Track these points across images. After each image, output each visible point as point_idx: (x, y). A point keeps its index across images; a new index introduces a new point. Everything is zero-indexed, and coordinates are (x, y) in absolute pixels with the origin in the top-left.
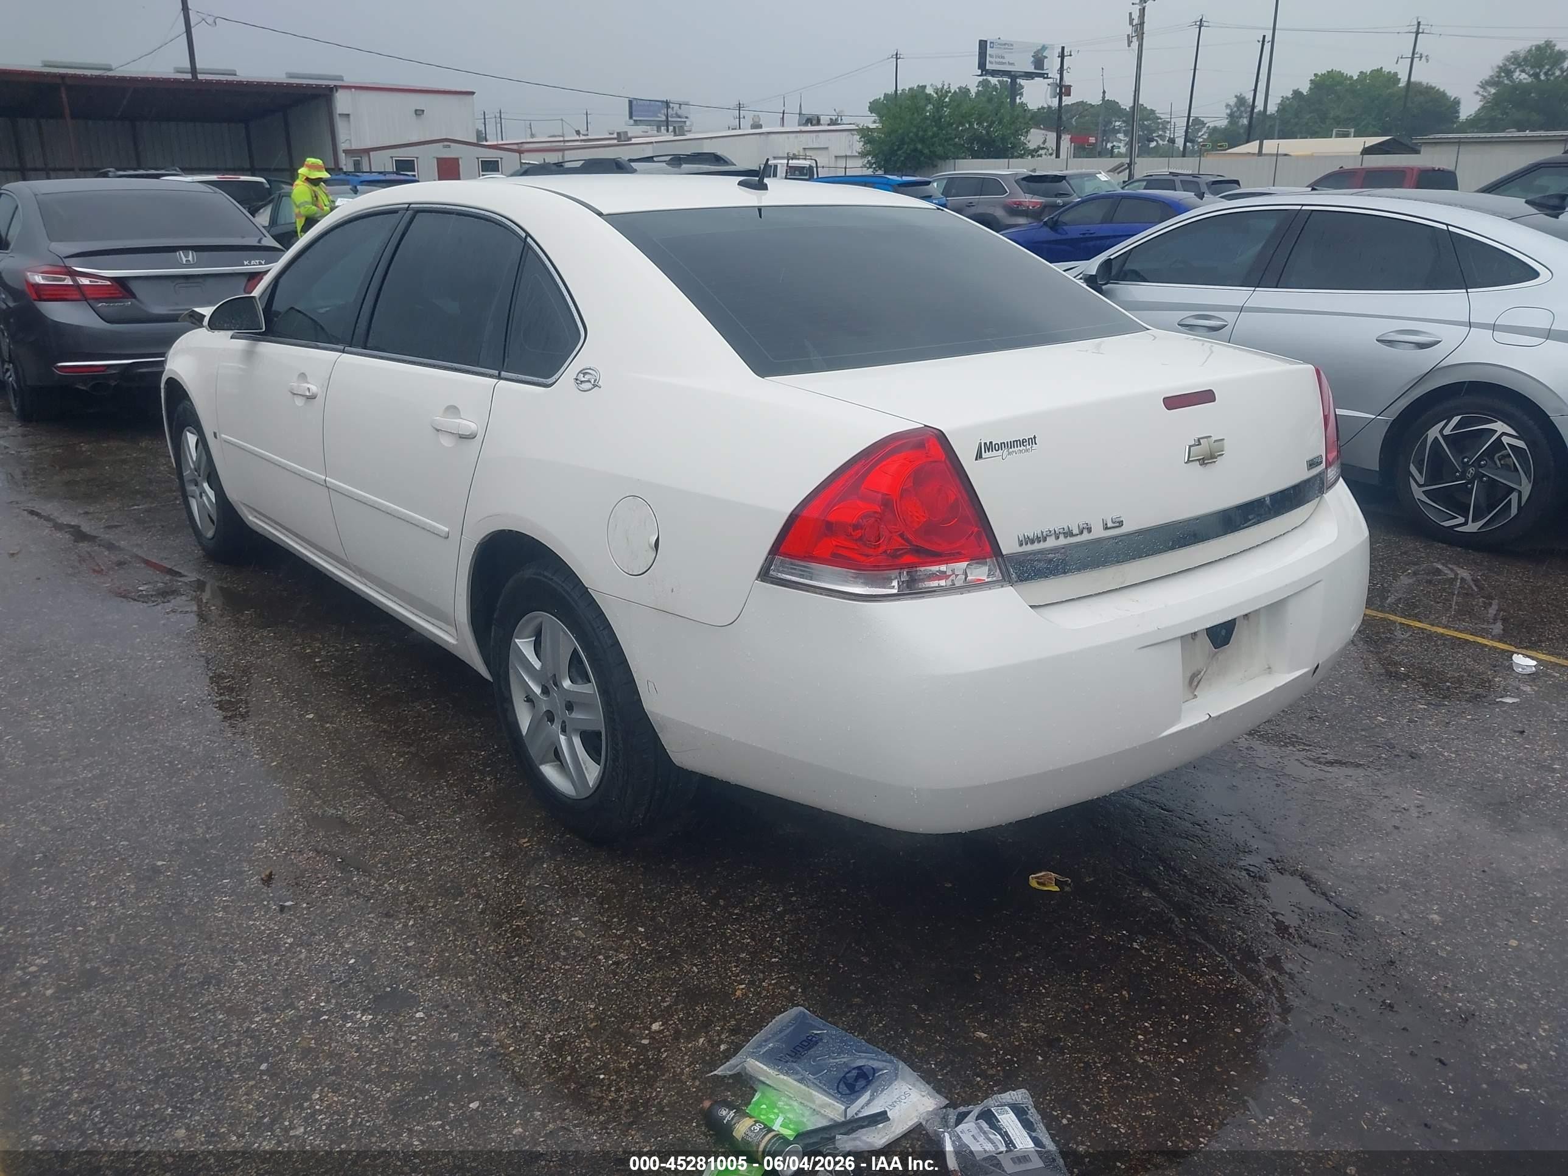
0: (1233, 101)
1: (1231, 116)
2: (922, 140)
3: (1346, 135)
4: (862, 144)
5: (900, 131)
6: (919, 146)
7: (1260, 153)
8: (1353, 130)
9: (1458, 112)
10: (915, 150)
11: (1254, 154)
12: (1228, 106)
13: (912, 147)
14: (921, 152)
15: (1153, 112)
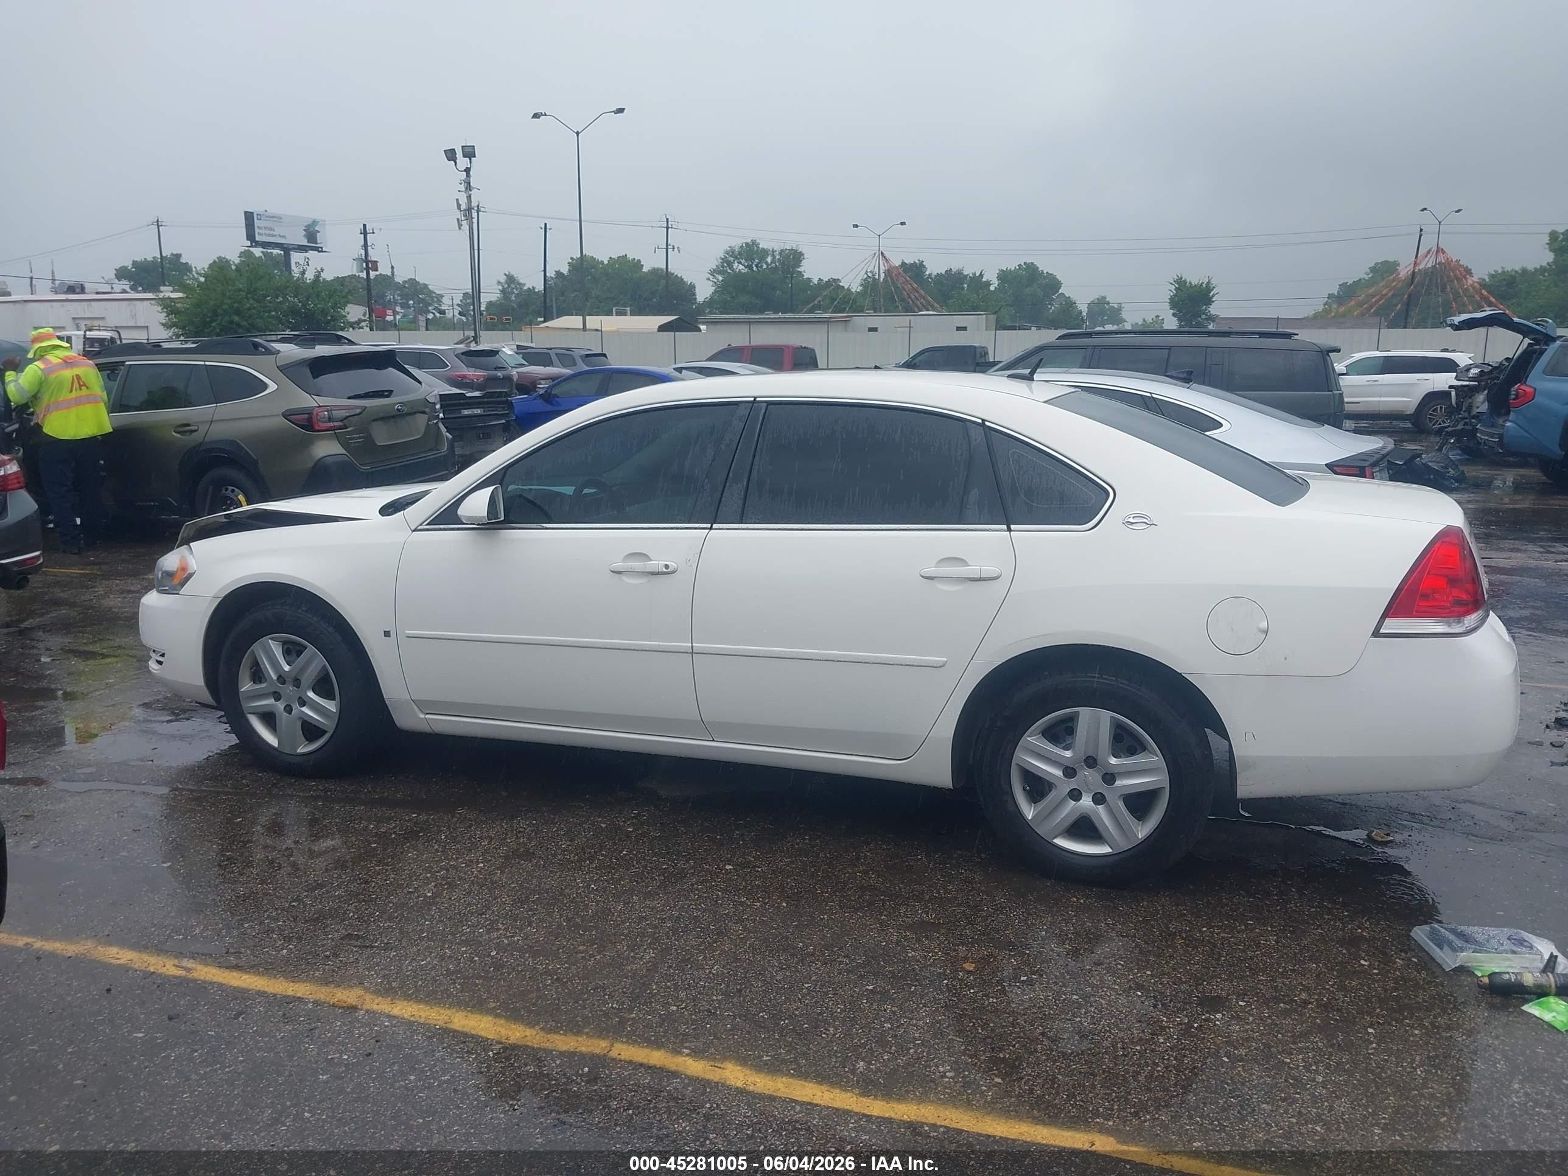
0: (503, 279)
1: (503, 291)
2: (238, 312)
3: (625, 314)
4: (165, 314)
5: (212, 303)
6: (236, 319)
7: (584, 328)
8: (628, 309)
9: (694, 294)
10: (232, 322)
11: (578, 329)
12: (499, 283)
13: (227, 318)
14: (238, 325)
15: (426, 286)
